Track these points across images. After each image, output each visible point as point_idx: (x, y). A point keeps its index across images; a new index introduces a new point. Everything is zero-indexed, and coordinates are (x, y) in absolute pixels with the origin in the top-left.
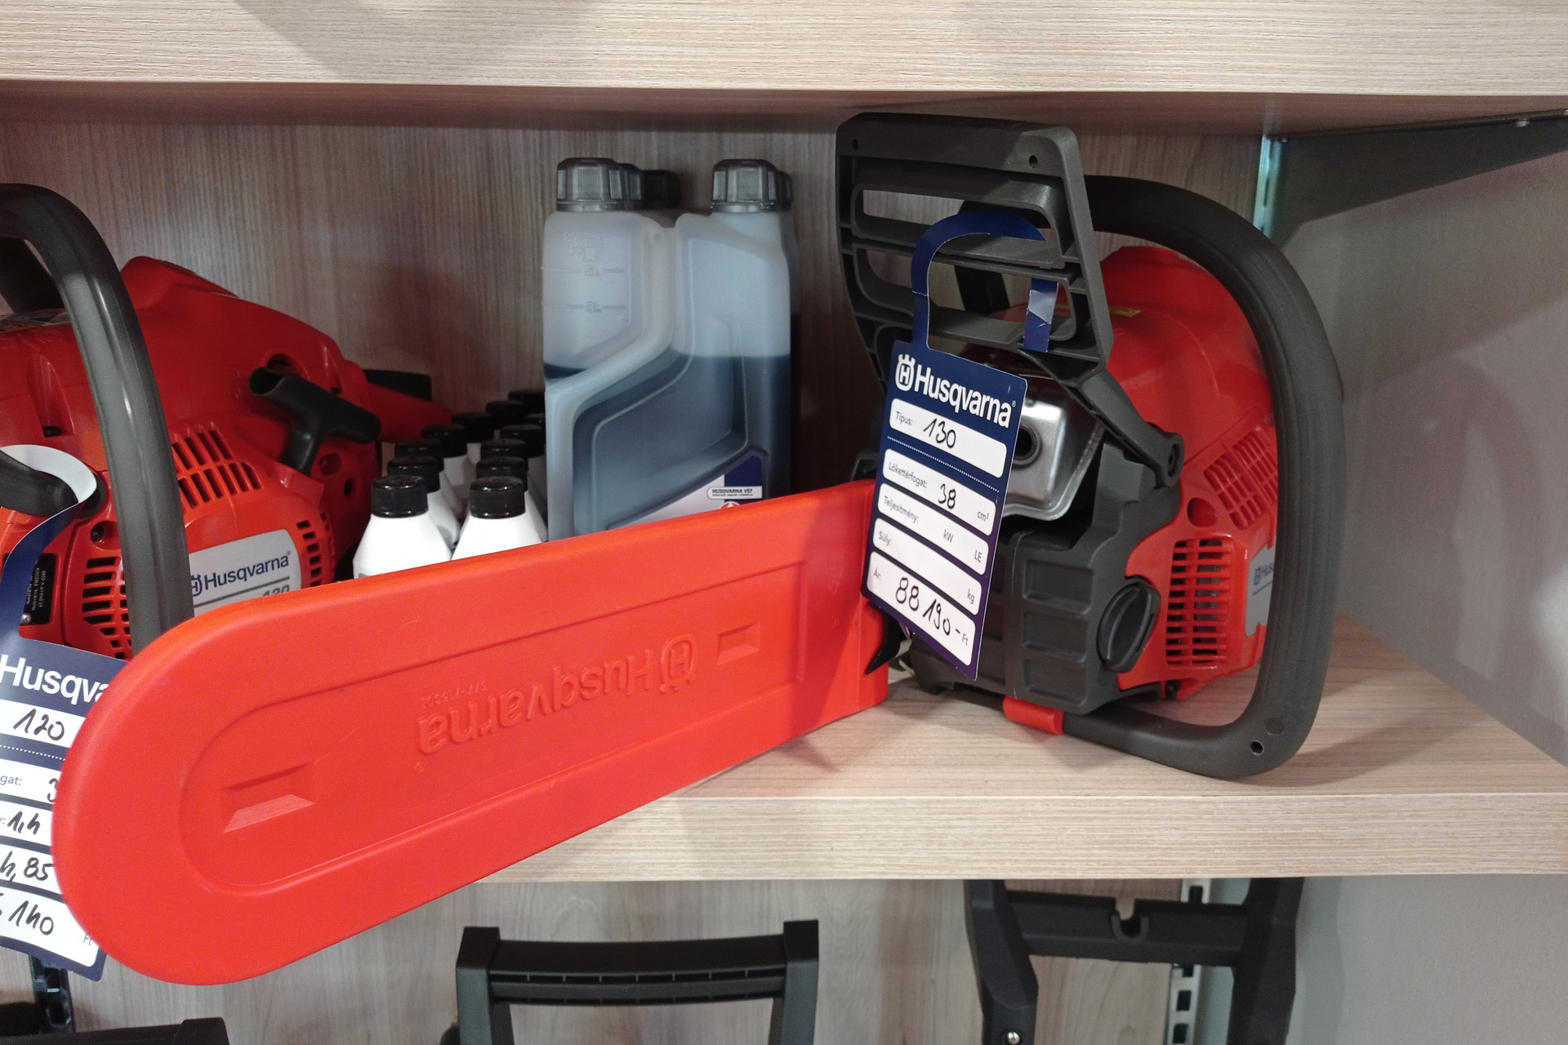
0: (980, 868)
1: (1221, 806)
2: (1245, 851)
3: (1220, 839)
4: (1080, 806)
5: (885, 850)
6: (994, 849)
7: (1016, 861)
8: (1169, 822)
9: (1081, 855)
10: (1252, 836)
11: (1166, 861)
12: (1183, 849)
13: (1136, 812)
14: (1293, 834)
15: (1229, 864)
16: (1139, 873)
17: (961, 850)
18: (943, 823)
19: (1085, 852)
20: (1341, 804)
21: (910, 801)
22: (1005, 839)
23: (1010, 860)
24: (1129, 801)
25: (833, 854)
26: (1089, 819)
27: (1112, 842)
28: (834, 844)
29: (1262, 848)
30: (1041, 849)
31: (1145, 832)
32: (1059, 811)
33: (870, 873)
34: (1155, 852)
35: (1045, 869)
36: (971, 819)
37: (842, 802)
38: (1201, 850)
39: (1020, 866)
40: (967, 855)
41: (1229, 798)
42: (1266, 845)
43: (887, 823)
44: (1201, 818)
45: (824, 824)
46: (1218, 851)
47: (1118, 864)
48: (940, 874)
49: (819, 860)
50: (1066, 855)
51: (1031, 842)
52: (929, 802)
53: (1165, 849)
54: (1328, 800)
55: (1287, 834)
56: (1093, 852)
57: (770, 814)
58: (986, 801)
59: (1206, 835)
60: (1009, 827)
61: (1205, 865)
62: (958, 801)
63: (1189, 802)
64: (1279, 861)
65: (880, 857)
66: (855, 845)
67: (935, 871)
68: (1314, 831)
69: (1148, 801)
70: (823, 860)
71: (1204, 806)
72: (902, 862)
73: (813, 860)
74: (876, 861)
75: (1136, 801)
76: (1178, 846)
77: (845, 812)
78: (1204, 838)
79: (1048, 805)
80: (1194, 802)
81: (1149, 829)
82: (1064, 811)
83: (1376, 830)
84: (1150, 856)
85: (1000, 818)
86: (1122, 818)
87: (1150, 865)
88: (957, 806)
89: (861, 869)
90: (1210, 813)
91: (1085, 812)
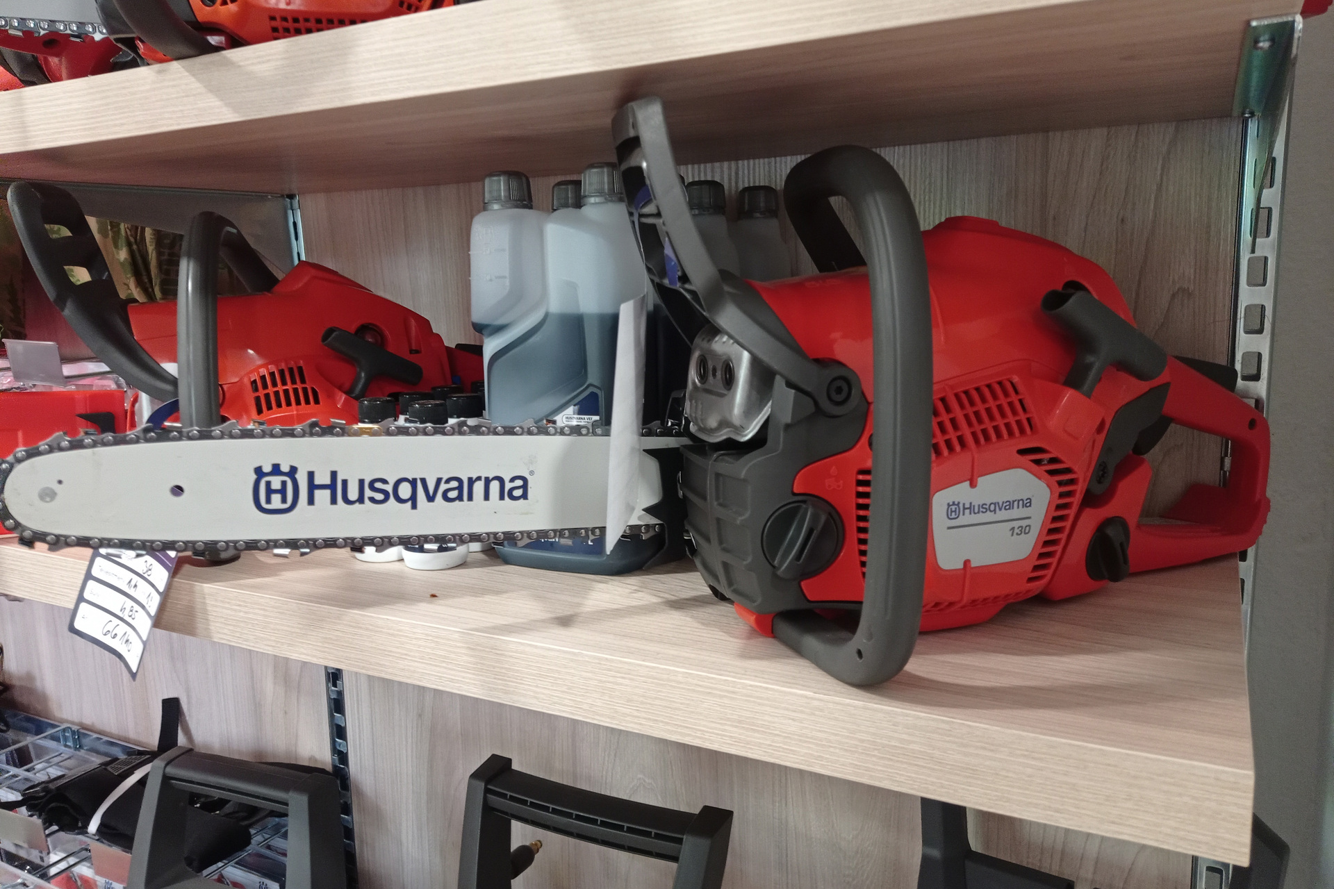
0: (641, 724)
1: (831, 705)
2: (856, 755)
3: (832, 738)
4: (712, 683)
5: (573, 694)
6: (649, 709)
7: (667, 723)
8: (786, 712)
9: (716, 728)
10: (862, 741)
11: (788, 749)
12: (800, 741)
13: (758, 698)
14: (902, 748)
15: (843, 765)
16: (764, 756)
17: (624, 704)
18: (611, 679)
19: (718, 726)
20: (947, 727)
21: (587, 656)
22: (657, 702)
23: (662, 722)
24: (751, 686)
25: (538, 690)
26: (721, 697)
27: (740, 722)
28: (539, 682)
29: (874, 756)
30: (685, 717)
31: (766, 718)
32: (696, 685)
33: (564, 711)
34: (776, 738)
35: (689, 735)
36: (630, 679)
37: (542, 648)
38: (817, 745)
39: (669, 728)
40: (630, 710)
41: (837, 699)
42: (876, 753)
43: (572, 671)
44: (814, 714)
45: (530, 664)
46: (832, 750)
47: (748, 744)
48: (612, 723)
49: (529, 693)
50: (704, 726)
51: (676, 709)
52: (599, 658)
53: (786, 737)
54: (933, 720)
55: (895, 746)
56: (726, 727)
57: (496, 649)
58: (641, 665)
59: (820, 731)
60: (659, 691)
61: (822, 761)
62: (621, 662)
63: (802, 696)
64: (891, 772)
65: (570, 699)
66: (552, 686)
67: (608, 720)
68: (922, 750)
69: (767, 688)
70: (532, 694)
71: (816, 703)
72: (585, 707)
73: (524, 692)
74: (566, 702)
75: (757, 686)
76: (796, 737)
77: (544, 657)
78: (819, 735)
79: (687, 677)
80: (806, 697)
81: (771, 716)
82: (700, 686)
83: (987, 763)
84: (773, 741)
85: (652, 683)
86: (746, 700)
87: (774, 750)
88: (619, 665)
89: (558, 707)
90: (821, 710)
91: (716, 689)
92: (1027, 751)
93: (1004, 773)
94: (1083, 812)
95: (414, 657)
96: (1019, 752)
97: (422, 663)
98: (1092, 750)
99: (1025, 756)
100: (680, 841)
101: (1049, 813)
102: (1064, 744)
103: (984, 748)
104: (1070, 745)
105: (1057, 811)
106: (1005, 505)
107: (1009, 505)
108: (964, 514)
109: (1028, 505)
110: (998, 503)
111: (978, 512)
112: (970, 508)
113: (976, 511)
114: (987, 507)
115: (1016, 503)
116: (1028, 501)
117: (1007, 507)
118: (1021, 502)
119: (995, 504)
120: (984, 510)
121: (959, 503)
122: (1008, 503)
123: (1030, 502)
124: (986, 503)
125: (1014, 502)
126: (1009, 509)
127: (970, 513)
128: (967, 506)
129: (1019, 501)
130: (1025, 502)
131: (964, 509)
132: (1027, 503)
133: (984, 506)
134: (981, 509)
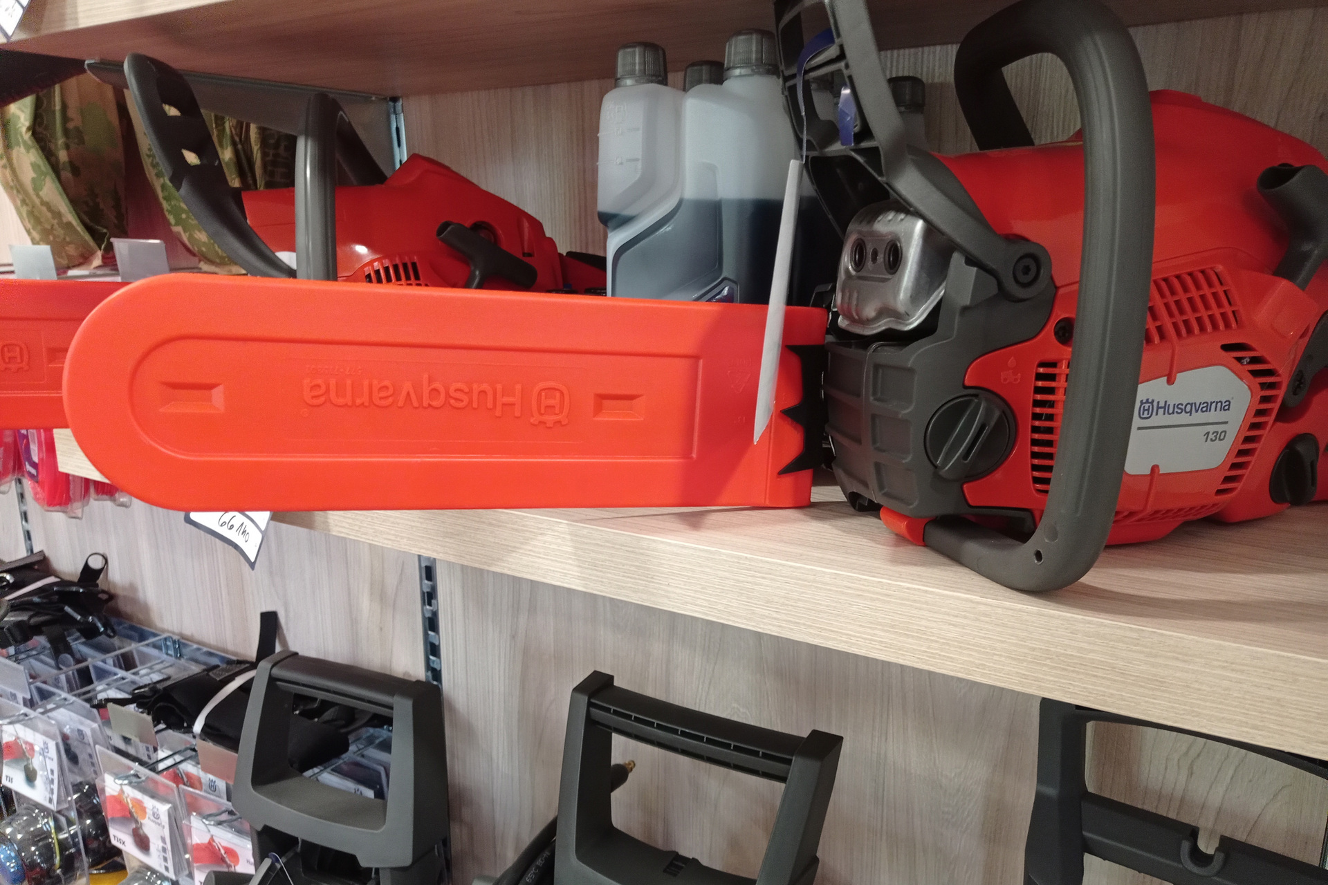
0: (780, 626)
1: (1000, 611)
2: (1025, 664)
3: (998, 645)
4: (864, 585)
5: (706, 593)
6: (791, 611)
7: (810, 626)
8: (947, 617)
9: (865, 633)
10: (1034, 649)
11: (944, 656)
12: (961, 647)
13: (915, 601)
14: (1079, 657)
15: (1008, 674)
16: (918, 662)
17: (763, 606)
18: (750, 579)
19: (869, 631)
20: (1135, 635)
21: (724, 554)
22: (800, 604)
23: (804, 624)
24: (908, 588)
25: (669, 589)
26: (872, 599)
27: (893, 626)
28: (671, 581)
29: (1045, 665)
30: (830, 620)
31: (924, 623)
32: (845, 586)
33: (696, 611)
34: (933, 645)
35: (834, 639)
36: (772, 579)
37: (676, 545)
38: (979, 652)
39: (811, 631)
40: (770, 612)
41: (1008, 604)
42: (1048, 662)
43: (708, 570)
44: (978, 620)
45: (663, 562)
46: (996, 658)
47: (900, 650)
48: (748, 625)
49: (660, 592)
50: (851, 630)
51: (821, 611)
52: (740, 558)
53: (944, 644)
54: (1120, 628)
55: (1072, 655)
56: (876, 632)
57: (626, 546)
58: (784, 565)
59: (984, 638)
60: (803, 593)
61: (984, 669)
62: (762, 561)
63: (967, 600)
64: (1063, 683)
65: (703, 599)
66: (685, 585)
67: (744, 621)
68: (1103, 659)
69: (926, 592)
70: (663, 593)
71: (982, 608)
72: (719, 607)
73: (655, 591)
74: (699, 602)
75: (915, 589)
76: (956, 644)
77: (677, 555)
78: (983, 642)
79: (835, 579)
80: (972, 601)
81: (929, 620)
82: (850, 588)
83: (1178, 675)
84: (929, 648)
85: (796, 584)
86: (901, 604)
87: (930, 657)
88: (761, 565)
89: (690, 607)
90: (986, 615)
91: (869, 591)
92: (1227, 662)
93: (1196, 686)
94: (1287, 729)
95: (540, 553)
96: (1216, 663)
97: (547, 559)
98: (1305, 662)
99: (1224, 667)
100: (789, 762)
101: (1246, 729)
102: (1272, 655)
103: (1177, 659)
104: (1279, 656)
105: (1255, 727)
106: (1202, 406)
107: (1207, 407)
108: (1157, 414)
109: (1226, 408)
110: (1195, 403)
111: (1173, 413)
112: (1164, 407)
113: (1171, 411)
114: (1183, 407)
115: (1214, 405)
116: (1227, 403)
117: (1204, 409)
118: (1219, 404)
119: (1191, 405)
120: (1179, 411)
121: (1153, 401)
122: (1205, 405)
123: (1229, 405)
124: (1182, 402)
125: (1212, 403)
126: (1206, 411)
127: (1164, 414)
128: (1162, 404)
129: (1217, 403)
130: (1224, 405)
131: (1158, 408)
132: (1226, 406)
133: (1180, 406)
134: (1176, 410)
